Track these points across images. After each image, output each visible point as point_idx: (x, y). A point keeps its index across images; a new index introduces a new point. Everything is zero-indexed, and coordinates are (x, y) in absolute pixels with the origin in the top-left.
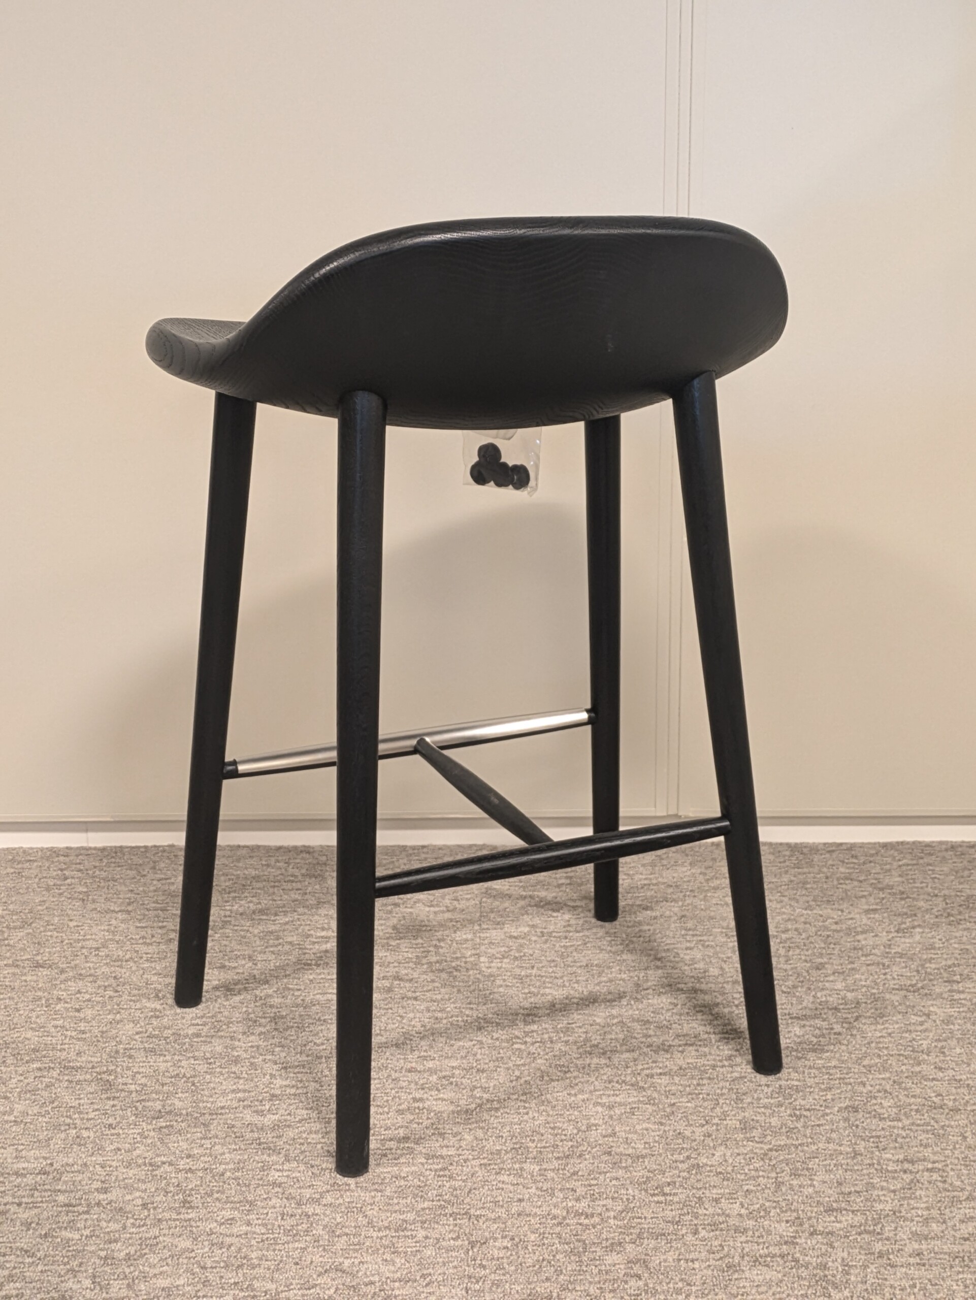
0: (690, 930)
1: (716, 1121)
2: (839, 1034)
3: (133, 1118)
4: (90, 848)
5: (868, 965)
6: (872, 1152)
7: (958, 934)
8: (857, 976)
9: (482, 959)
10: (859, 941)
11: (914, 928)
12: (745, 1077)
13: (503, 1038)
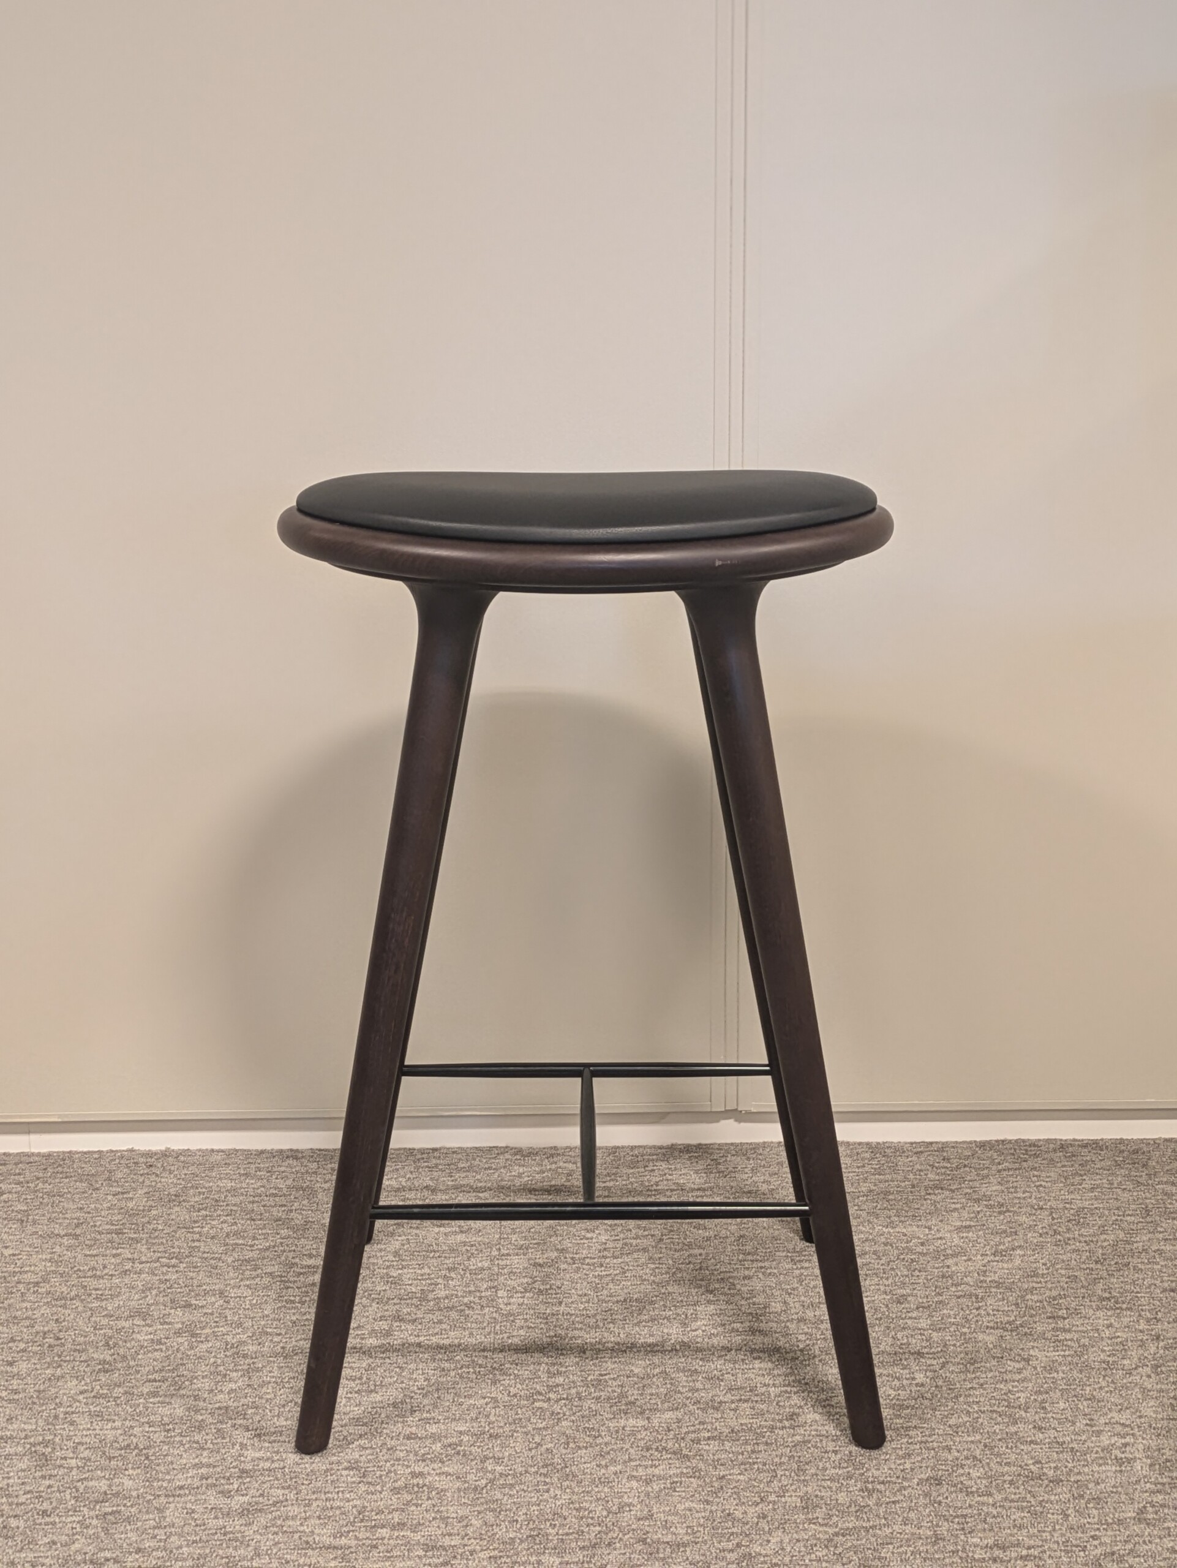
0: (749, 1254)
1: (773, 1498)
2: (922, 1385)
3: (73, 1502)
4: (33, 1154)
5: (959, 1297)
6: (957, 1536)
7: (1064, 1257)
8: (945, 1311)
9: (500, 1294)
10: (948, 1267)
11: (1013, 1249)
12: (809, 1442)
13: (522, 1393)
